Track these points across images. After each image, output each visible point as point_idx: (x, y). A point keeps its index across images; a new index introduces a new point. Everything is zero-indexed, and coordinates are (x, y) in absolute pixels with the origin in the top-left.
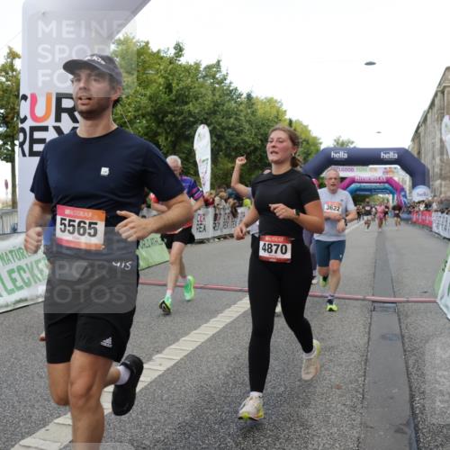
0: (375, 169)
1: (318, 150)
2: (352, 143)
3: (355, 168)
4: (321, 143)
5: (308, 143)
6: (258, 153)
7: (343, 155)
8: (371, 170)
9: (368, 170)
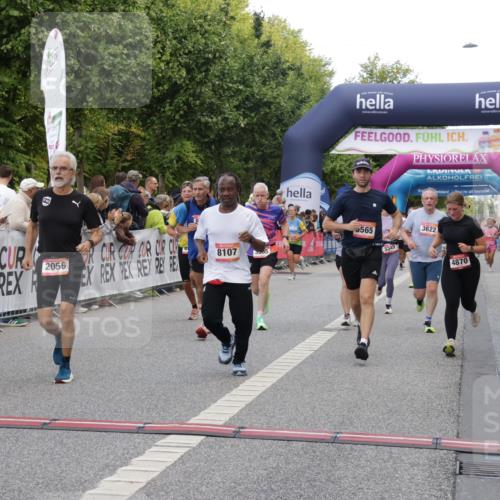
0: (462, 136)
1: (323, 91)
2: (406, 72)
3: (413, 132)
4: (331, 74)
5: (300, 75)
6: (180, 99)
7: (383, 102)
8: (450, 137)
9: (444, 137)
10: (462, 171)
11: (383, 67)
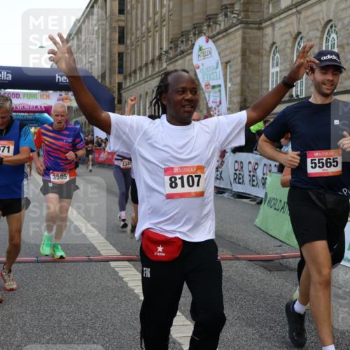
0: (48, 96)
7: (6, 76)
8: (42, 97)
9: (38, 96)
10: (23, 114)
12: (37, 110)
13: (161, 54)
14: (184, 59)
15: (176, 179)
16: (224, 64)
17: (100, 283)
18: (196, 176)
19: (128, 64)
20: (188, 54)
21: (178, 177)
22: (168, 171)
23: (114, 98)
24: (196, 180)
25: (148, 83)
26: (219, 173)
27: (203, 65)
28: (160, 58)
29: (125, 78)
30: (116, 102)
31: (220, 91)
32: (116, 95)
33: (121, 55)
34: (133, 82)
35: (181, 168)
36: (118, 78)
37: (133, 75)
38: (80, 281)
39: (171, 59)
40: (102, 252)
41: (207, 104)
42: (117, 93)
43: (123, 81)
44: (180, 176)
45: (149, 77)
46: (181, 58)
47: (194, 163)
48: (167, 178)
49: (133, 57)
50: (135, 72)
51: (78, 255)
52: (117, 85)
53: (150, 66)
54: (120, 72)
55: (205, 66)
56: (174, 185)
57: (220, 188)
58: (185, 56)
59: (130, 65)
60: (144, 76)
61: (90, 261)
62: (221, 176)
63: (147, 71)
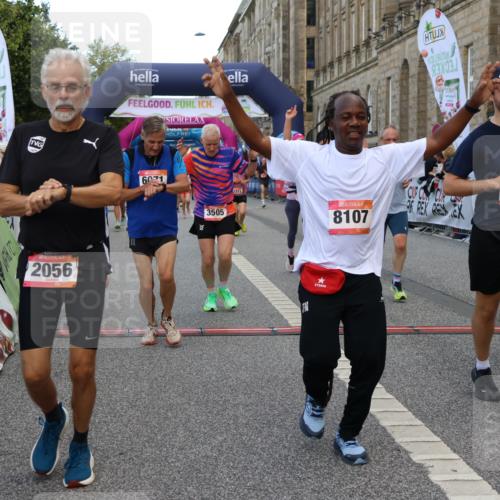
0: (210, 104)
8: (201, 104)
9: (196, 104)
10: (175, 129)
11: (106, 48)
12: (194, 123)
13: (370, 37)
14: (402, 44)
15: (340, 213)
16: (464, 49)
17: (290, 365)
18: (363, 211)
19: (322, 53)
20: (409, 36)
21: (343, 211)
22: (332, 204)
23: (302, 104)
24: (363, 215)
25: (350, 81)
26: (456, 208)
27: (432, 50)
28: (367, 43)
29: (317, 74)
30: (305, 109)
31: (457, 88)
32: (304, 99)
33: (311, 42)
34: (328, 79)
35: (348, 201)
36: (307, 75)
37: (329, 70)
38: (262, 362)
39: (384, 44)
40: (290, 322)
41: (438, 108)
42: (305, 96)
43: (314, 79)
44: (345, 211)
45: (352, 72)
46: (399, 42)
47: (361, 197)
48: (332, 212)
49: (329, 43)
50: (331, 65)
51: (257, 326)
52: (305, 85)
53: (353, 55)
54: (310, 66)
55: (436, 52)
56: (338, 220)
57: (459, 230)
58: (404, 40)
59: (324, 55)
60: (344, 71)
61: (275, 333)
62: (460, 213)
63: (349, 62)
